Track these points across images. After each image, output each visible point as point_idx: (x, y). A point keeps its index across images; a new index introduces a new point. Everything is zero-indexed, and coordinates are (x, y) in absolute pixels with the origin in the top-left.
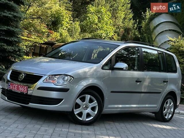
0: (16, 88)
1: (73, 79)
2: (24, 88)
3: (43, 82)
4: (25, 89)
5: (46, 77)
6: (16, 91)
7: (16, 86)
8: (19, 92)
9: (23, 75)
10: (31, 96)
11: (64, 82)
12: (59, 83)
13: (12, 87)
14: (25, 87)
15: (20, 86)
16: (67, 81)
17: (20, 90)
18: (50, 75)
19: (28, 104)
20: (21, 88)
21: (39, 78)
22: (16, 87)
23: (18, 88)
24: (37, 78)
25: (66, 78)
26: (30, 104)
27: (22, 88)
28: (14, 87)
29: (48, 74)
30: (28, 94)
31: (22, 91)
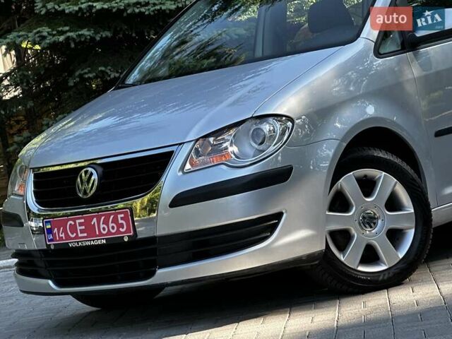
0: (82, 231)
1: (290, 124)
2: (116, 220)
3: (184, 173)
4: (120, 221)
5: (186, 149)
6: (88, 243)
7: (81, 224)
8: (99, 242)
9: (92, 174)
10: (152, 240)
11: (261, 147)
12: (246, 156)
13: (65, 231)
14: (120, 216)
15: (95, 220)
16: (272, 138)
17: (101, 234)
18: (197, 140)
19: (152, 274)
20: (102, 226)
21: (160, 162)
22: (79, 228)
23: (90, 230)
24: (153, 166)
25: (266, 128)
26: (159, 272)
27: (106, 222)
28: (73, 229)
29: (193, 136)
30: (140, 236)
31: (109, 233)
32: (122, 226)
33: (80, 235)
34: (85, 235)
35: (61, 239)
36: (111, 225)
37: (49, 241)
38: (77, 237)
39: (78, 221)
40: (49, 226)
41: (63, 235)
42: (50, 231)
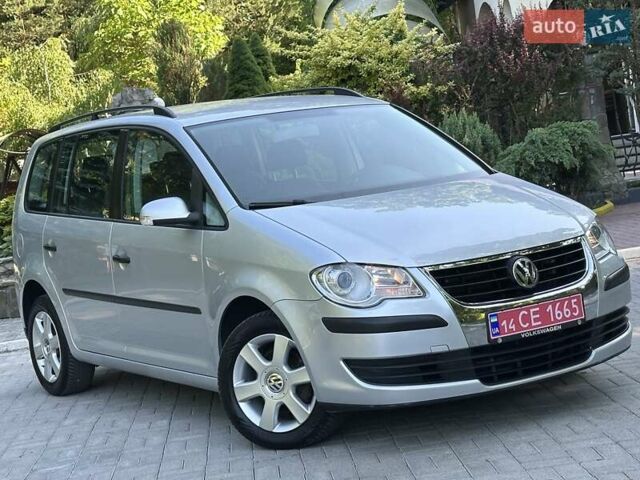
0: (536, 320)
2: (569, 306)
4: (574, 306)
6: (543, 331)
7: (535, 313)
8: (555, 329)
13: (516, 323)
14: (573, 301)
15: (551, 307)
17: (556, 320)
20: (557, 312)
22: (533, 317)
23: (544, 317)
26: (594, 352)
27: (561, 308)
28: (526, 319)
31: (564, 318)
32: (574, 310)
33: (534, 324)
34: (540, 323)
35: (510, 331)
36: (565, 310)
37: (494, 335)
38: (530, 326)
39: (532, 311)
40: (494, 320)
41: (514, 327)
42: (495, 325)
